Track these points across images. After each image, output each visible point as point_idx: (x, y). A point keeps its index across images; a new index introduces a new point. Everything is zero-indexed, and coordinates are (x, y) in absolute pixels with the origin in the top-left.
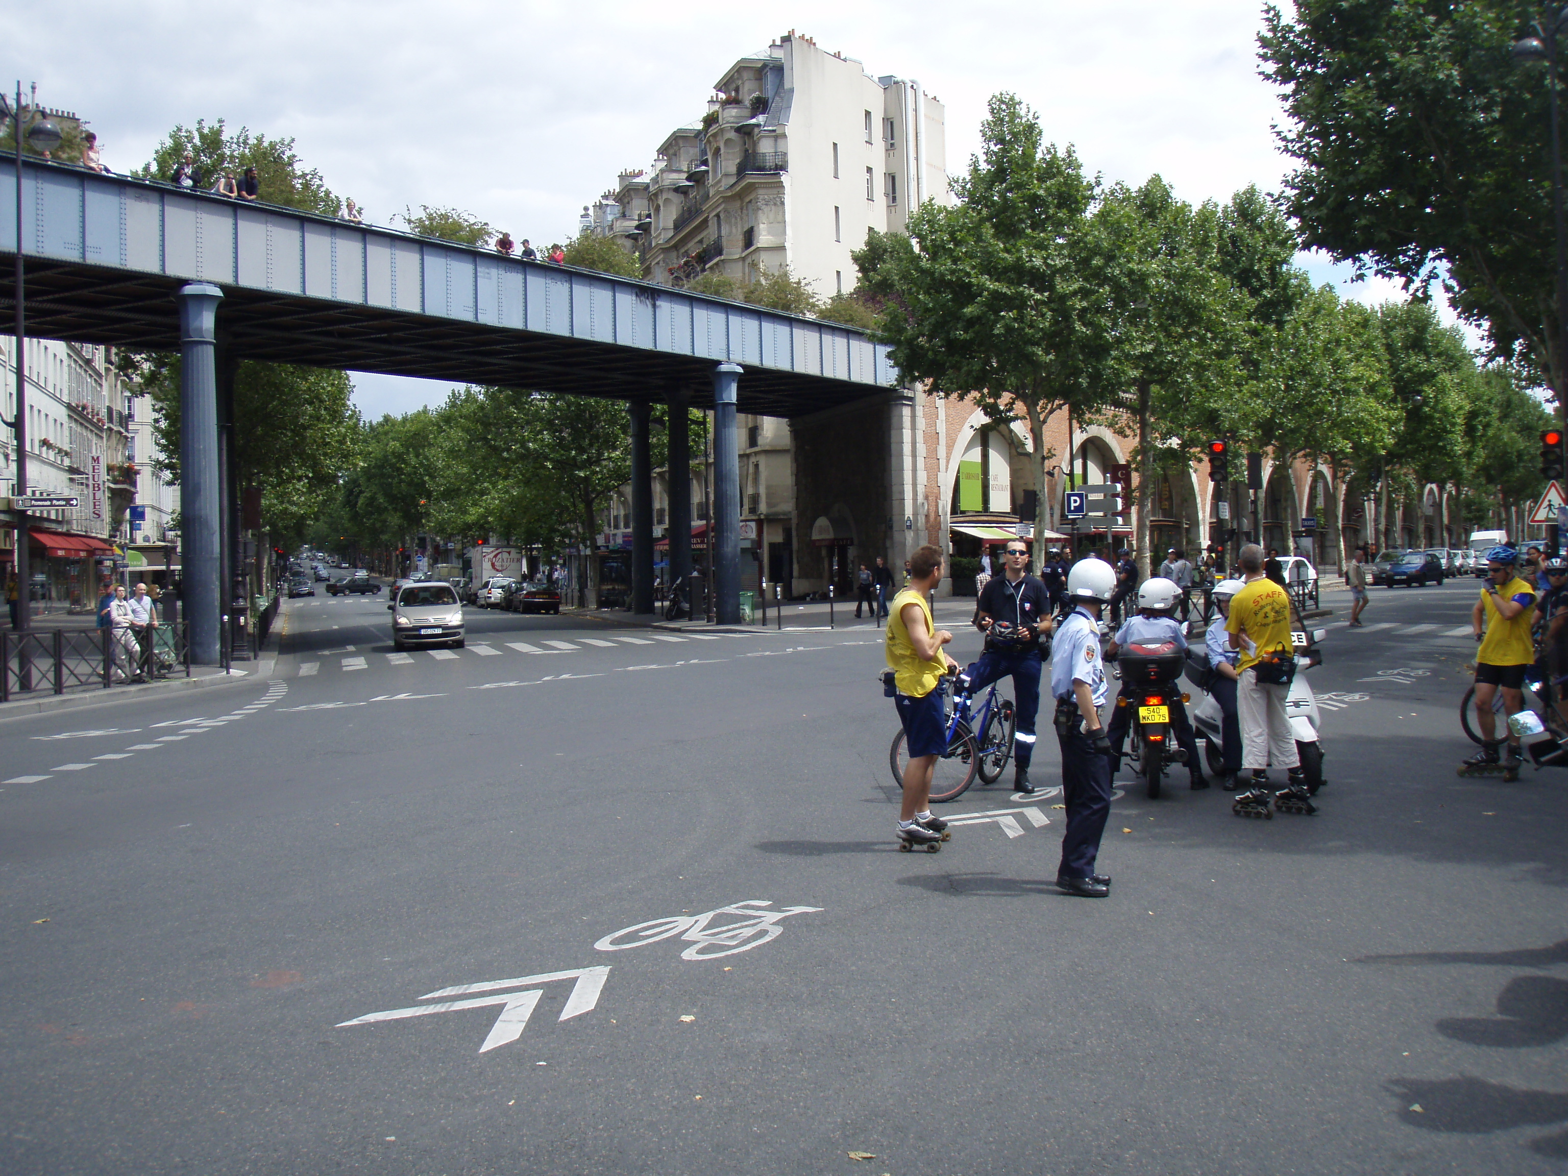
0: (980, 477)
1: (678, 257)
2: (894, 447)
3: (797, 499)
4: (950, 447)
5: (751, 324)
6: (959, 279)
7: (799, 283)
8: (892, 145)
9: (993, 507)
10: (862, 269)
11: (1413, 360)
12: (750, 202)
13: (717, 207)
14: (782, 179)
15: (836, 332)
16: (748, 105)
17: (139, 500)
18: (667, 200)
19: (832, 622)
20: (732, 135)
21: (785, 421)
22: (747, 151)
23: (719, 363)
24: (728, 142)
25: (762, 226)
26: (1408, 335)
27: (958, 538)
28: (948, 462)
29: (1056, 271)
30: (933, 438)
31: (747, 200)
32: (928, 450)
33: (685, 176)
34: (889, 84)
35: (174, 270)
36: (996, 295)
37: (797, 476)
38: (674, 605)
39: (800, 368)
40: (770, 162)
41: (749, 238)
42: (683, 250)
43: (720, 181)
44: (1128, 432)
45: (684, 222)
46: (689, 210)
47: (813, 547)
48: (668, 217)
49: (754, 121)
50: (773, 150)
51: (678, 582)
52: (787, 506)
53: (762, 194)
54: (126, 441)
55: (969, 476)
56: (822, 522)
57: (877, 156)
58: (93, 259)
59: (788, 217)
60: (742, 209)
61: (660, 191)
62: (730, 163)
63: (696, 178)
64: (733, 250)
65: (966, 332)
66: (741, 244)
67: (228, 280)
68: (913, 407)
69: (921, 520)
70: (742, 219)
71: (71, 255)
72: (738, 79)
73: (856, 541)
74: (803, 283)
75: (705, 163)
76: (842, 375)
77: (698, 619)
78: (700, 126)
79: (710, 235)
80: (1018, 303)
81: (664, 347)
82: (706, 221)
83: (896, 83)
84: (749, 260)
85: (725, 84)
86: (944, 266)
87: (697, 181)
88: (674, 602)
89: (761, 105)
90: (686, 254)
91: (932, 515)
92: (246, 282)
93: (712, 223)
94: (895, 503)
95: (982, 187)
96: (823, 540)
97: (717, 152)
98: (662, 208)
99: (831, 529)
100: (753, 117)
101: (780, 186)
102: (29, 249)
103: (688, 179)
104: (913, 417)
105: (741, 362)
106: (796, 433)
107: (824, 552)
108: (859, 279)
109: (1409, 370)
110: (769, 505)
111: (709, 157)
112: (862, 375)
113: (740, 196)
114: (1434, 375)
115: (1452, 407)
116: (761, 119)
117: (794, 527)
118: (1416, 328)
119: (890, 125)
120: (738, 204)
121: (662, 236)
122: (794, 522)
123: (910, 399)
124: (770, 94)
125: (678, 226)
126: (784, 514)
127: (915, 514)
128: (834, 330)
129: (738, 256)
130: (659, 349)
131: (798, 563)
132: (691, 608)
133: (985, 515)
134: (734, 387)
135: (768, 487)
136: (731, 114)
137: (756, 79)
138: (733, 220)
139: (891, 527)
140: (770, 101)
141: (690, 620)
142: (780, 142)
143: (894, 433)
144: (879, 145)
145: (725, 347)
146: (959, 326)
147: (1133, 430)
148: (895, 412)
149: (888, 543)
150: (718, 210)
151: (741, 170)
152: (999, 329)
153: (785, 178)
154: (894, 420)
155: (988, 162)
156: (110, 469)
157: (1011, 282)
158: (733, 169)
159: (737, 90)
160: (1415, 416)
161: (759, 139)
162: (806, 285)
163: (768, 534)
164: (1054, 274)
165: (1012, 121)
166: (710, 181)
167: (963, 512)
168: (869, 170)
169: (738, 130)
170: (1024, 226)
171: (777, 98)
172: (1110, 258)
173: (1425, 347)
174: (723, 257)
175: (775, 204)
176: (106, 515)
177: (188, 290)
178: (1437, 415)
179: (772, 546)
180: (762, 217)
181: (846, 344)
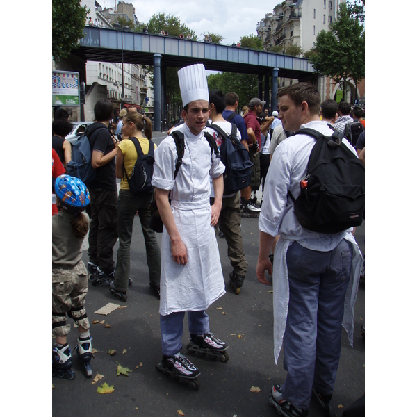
0: (342, 94)
1: (276, 38)
2: (319, 87)
4: (333, 87)
5: (282, 58)
8: (331, 9)
15: (304, 60)
17: (148, 96)
18: (275, 23)
20: (288, 8)
22: (292, 12)
23: (273, 68)
25: (295, 31)
28: (333, 91)
29: (350, 48)
30: (329, 85)
31: (292, 24)
32: (327, 88)
33: (279, 17)
35: (152, 51)
39: (294, 68)
40: (297, 15)
41: (292, 33)
42: (278, 36)
43: (286, 19)
46: (279, 26)
48: (275, 27)
49: (294, 4)
50: (298, 12)
53: (295, 23)
54: (144, 82)
55: (339, 94)
57: (327, 12)
58: (136, 50)
59: (301, 29)
60: (290, 27)
61: (273, 20)
62: (287, 15)
64: (288, 37)
66: (290, 35)
67: (163, 53)
70: (290, 29)
71: (132, 49)
75: (283, 14)
76: (305, 70)
78: (281, 4)
79: (283, 32)
82: (282, 29)
84: (291, 40)
87: (281, 19)
92: (166, 53)
93: (284, 30)
97: (285, 11)
98: (273, 25)
101: (299, 21)
102: (124, 49)
104: (324, 80)
105: (279, 67)
112: (311, 70)
113: (290, 23)
119: (331, 3)
120: (289, 25)
121: (273, 32)
125: (277, 29)
130: (259, 65)
134: (277, 73)
136: (288, 3)
138: (288, 29)
142: (300, 10)
144: (328, 9)
145: (275, 63)
148: (319, 79)
150: (285, 27)
153: (300, 19)
154: (319, 81)
156: (141, 89)
158: (289, 16)
161: (295, 9)
166: (284, 19)
168: (325, 15)
169: (290, 6)
174: (285, 38)
175: (298, 26)
176: (140, 100)
177: (155, 55)
180: (295, 29)
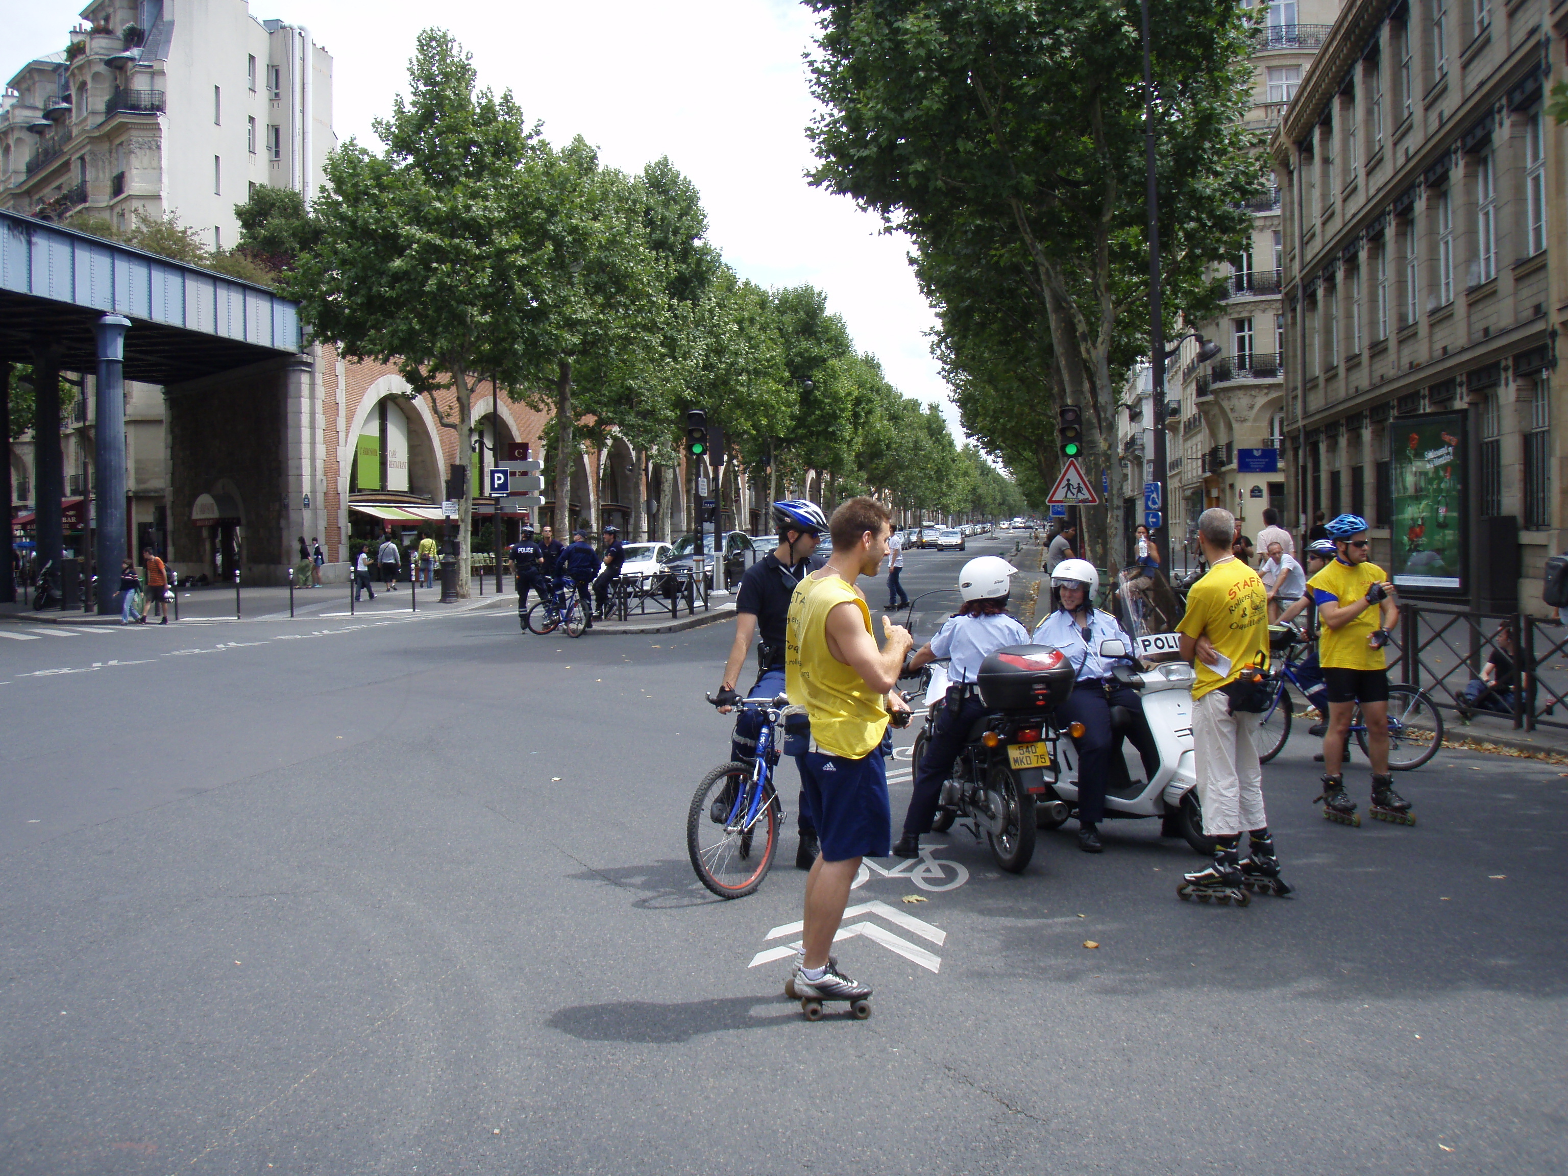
0: (378, 452)
1: (30, 205)
2: (290, 417)
3: (173, 474)
4: (350, 419)
5: (139, 271)
6: (384, 229)
7: (184, 232)
8: (277, 95)
9: (392, 486)
10: (245, 225)
11: (805, 344)
12: (121, 144)
13: (81, 148)
14: (160, 120)
15: (232, 287)
16: (121, 36)
18: (19, 140)
19: (239, 611)
21: (159, 387)
22: (117, 87)
23: (103, 314)
24: (96, 76)
25: (134, 172)
26: (799, 320)
27: (356, 518)
28: (347, 436)
30: (332, 408)
31: (118, 141)
32: (327, 422)
33: (40, 114)
34: (275, 28)
36: (429, 249)
37: (172, 448)
38: (43, 592)
39: (192, 325)
40: (145, 101)
41: (119, 184)
42: (37, 197)
43: (85, 119)
44: (541, 406)
45: (38, 166)
46: (46, 152)
47: (193, 528)
48: (19, 159)
49: (127, 54)
50: (148, 88)
51: (48, 565)
52: (160, 482)
53: (136, 136)
55: (367, 452)
56: (205, 499)
57: (259, 105)
59: (164, 163)
60: (111, 152)
61: (11, 129)
63: (55, 116)
64: (100, 197)
65: (392, 288)
66: (109, 191)
68: (312, 374)
69: (320, 497)
70: (110, 162)
72: (109, 6)
73: (243, 521)
74: (189, 232)
75: (67, 99)
76: (237, 335)
77: (73, 608)
78: (62, 58)
79: (72, 179)
80: (455, 256)
81: (41, 290)
82: (67, 164)
83: (283, 28)
84: (118, 209)
85: (93, 12)
86: (368, 213)
87: (55, 120)
88: (43, 590)
89: (134, 37)
90: (41, 200)
91: (332, 493)
93: (75, 167)
94: (292, 479)
95: (409, 130)
96: (204, 520)
97: (82, 87)
98: (13, 148)
99: (216, 508)
100: (126, 50)
101: (157, 128)
103: (46, 117)
104: (313, 385)
105: (127, 314)
106: (172, 401)
107: (205, 533)
108: (243, 236)
109: (800, 354)
110: (138, 481)
111: (73, 92)
112: (259, 337)
113: (109, 137)
114: (824, 360)
115: (842, 393)
116: (135, 52)
117: (168, 505)
118: (807, 313)
119: (275, 72)
120: (106, 146)
121: (13, 180)
122: (169, 500)
123: (309, 365)
124: (146, 26)
125: (31, 169)
126: (156, 491)
127: (313, 491)
128: (229, 283)
129: (104, 204)
130: (35, 293)
131: (174, 545)
132: (64, 595)
133: (383, 495)
134: (120, 342)
135: (137, 462)
136: (99, 46)
137: (131, 8)
138: (100, 163)
139: (286, 507)
140: (147, 34)
141: (63, 609)
142: (158, 80)
143: (290, 402)
144: (263, 94)
145: (109, 295)
146: (383, 281)
147: (547, 404)
148: (293, 378)
149: (283, 523)
150: (82, 152)
151: (111, 109)
152: (431, 285)
153: (161, 120)
154: (292, 388)
155: (414, 104)
157: (443, 234)
158: (101, 107)
159: (107, 19)
160: (806, 399)
161: (133, 74)
162: (193, 234)
163: (137, 513)
164: (491, 227)
165: (443, 59)
166: (74, 119)
167: (360, 490)
168: (252, 119)
169: (110, 63)
170: (456, 173)
171: (154, 31)
172: (552, 213)
173: (815, 333)
174: (87, 205)
175: (150, 148)
178: (827, 401)
179: (143, 527)
180: (135, 161)
181: (242, 301)
